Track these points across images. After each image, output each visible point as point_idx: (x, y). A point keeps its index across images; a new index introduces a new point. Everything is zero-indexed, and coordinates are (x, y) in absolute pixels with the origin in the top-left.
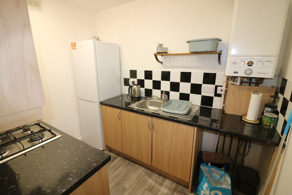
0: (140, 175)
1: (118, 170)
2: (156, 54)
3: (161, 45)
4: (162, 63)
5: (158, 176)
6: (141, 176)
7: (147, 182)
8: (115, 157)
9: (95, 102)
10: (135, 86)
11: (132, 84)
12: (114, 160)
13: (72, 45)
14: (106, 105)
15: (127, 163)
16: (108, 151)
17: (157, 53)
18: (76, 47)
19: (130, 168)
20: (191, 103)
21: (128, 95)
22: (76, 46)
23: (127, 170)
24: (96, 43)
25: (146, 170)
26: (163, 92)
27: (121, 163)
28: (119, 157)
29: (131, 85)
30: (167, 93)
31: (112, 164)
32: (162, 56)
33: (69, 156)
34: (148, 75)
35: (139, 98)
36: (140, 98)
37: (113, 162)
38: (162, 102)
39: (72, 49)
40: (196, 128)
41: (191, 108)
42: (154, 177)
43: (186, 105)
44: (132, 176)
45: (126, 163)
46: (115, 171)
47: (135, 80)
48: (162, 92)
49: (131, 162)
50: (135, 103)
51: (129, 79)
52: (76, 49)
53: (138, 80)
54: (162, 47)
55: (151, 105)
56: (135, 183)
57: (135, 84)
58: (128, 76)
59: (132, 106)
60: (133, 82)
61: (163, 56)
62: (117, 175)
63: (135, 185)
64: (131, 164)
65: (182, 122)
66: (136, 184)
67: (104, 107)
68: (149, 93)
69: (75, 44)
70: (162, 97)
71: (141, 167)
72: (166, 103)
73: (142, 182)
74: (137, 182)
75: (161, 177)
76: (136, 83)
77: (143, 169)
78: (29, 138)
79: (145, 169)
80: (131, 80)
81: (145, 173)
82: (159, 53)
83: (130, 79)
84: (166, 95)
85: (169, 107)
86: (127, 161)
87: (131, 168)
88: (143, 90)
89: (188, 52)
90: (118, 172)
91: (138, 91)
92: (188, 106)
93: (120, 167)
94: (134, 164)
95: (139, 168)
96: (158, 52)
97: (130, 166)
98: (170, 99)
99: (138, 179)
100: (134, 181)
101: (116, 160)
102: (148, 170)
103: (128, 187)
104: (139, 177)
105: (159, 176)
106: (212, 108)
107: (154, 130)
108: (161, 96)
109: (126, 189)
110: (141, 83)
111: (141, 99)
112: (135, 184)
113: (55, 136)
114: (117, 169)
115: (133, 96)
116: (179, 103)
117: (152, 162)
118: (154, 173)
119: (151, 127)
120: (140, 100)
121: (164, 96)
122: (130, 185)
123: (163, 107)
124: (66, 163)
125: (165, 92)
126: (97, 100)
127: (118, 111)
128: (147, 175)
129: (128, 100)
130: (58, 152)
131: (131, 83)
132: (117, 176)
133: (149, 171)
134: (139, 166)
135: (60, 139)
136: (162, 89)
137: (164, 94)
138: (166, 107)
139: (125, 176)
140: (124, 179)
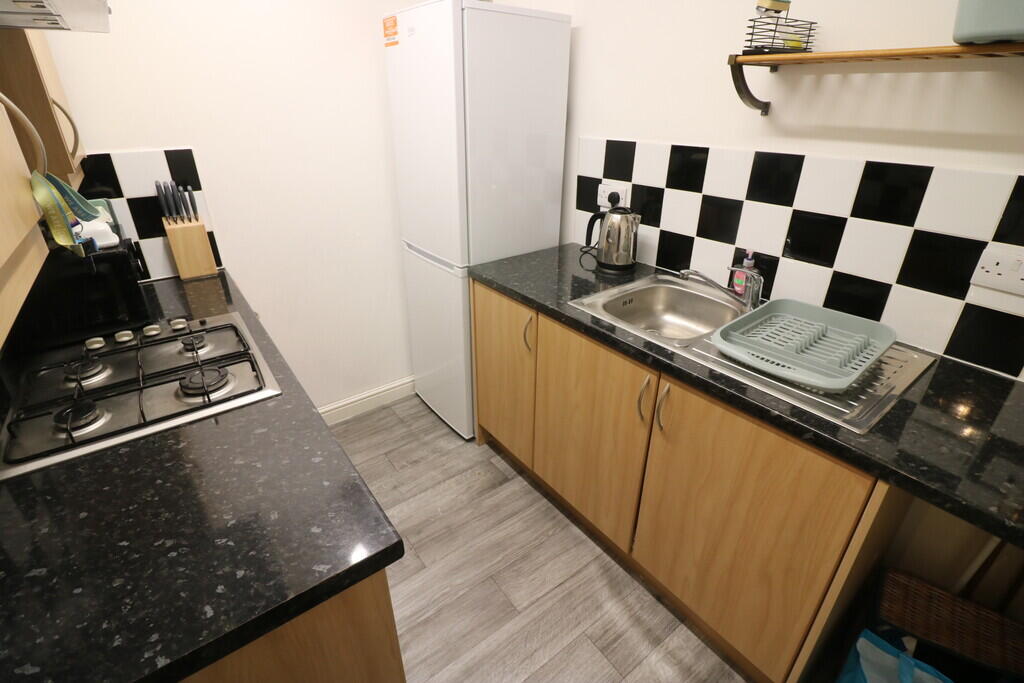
0: (579, 572)
1: (502, 526)
2: (740, 59)
3: (776, 7)
4: (765, 108)
5: (649, 598)
6: (581, 576)
7: (599, 607)
8: (507, 474)
9: (451, 266)
10: (616, 218)
11: (609, 205)
12: (501, 484)
13: (386, 29)
14: (489, 284)
15: (544, 509)
16: (486, 447)
17: (745, 53)
18: (397, 38)
19: (549, 530)
20: (889, 331)
21: (586, 252)
22: (396, 33)
23: (537, 538)
25: (608, 559)
26: (748, 255)
27: (522, 503)
28: (520, 478)
29: (602, 210)
30: (766, 266)
31: (491, 496)
32: (774, 68)
33: (260, 490)
34: (688, 166)
35: (630, 271)
36: (633, 272)
37: (494, 491)
38: (728, 301)
39: (387, 45)
40: (882, 488)
41: (881, 361)
42: (631, 600)
43: (858, 339)
44: (549, 565)
45: (538, 509)
46: (494, 526)
47: (624, 189)
48: (739, 257)
49: (557, 511)
50: (605, 289)
51: (600, 181)
52: (397, 43)
53: (635, 187)
54: (783, 14)
55: (672, 308)
56: (555, 596)
57: (621, 204)
58: (596, 170)
59: (583, 304)
60: (614, 198)
62: (498, 544)
63: (550, 604)
64: (554, 517)
65: (808, 436)
66: (556, 599)
67: (480, 289)
68: (675, 251)
69: (395, 22)
70: (736, 281)
71: (591, 544)
72: (749, 311)
73: (581, 603)
74: (561, 596)
75: (661, 606)
76: (625, 202)
77: (599, 550)
78: (178, 382)
79: (605, 555)
80: (607, 187)
81: (601, 571)
82: (759, 51)
83: (605, 181)
84: (754, 273)
85: (758, 338)
86: (545, 500)
87: (550, 533)
88: (650, 235)
90: (501, 534)
91: (628, 238)
92: (866, 345)
93: (515, 519)
94: (567, 521)
95: (583, 541)
96: (754, 44)
97: (549, 525)
98: (774, 296)
99: (567, 585)
100: (552, 587)
101: (505, 485)
102: (613, 562)
103: (525, 605)
104: (572, 576)
105: (654, 599)
106: (1012, 383)
107: (661, 428)
108: (732, 274)
109: (515, 609)
110: (648, 204)
111: (636, 275)
112: (551, 598)
113: (260, 389)
114: (500, 522)
115: (603, 261)
116: (818, 326)
117: (632, 541)
118: (636, 584)
119: (647, 415)
120: (632, 280)
121: (747, 276)
122: (533, 599)
123: (725, 335)
124: (233, 522)
125: (756, 256)
126: (458, 262)
127: (527, 313)
128: (604, 582)
129: (585, 270)
130: (236, 462)
131: (603, 201)
132: (499, 546)
133: (617, 566)
134: (584, 537)
135: (271, 404)
136: (741, 242)
137: (749, 268)
138: (743, 334)
139: (525, 557)
140: (515, 568)
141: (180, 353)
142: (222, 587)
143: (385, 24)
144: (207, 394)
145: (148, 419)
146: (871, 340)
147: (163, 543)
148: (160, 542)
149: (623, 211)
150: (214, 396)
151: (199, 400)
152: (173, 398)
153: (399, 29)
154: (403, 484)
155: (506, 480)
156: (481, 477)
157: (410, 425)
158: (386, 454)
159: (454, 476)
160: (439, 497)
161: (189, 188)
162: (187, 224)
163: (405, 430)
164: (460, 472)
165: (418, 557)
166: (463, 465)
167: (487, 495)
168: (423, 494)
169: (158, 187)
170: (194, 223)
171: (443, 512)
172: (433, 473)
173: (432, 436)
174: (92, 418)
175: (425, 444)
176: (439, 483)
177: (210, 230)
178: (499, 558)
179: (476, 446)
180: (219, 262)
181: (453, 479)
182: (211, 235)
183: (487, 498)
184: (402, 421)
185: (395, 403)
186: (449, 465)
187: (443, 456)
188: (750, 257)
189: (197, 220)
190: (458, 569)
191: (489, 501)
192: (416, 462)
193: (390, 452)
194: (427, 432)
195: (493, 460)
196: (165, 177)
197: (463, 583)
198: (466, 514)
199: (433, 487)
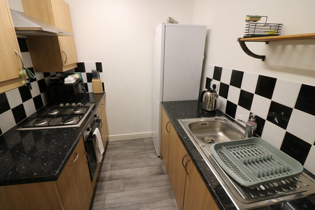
2: (243, 39)
4: (263, 58)
8: (164, 172)
11: (213, 88)
12: (160, 174)
15: (169, 189)
17: (244, 37)
18: (155, 35)
19: (166, 197)
22: (155, 33)
23: (160, 198)
24: (166, 27)
26: (254, 116)
27: (163, 183)
28: (167, 175)
30: (260, 122)
31: (155, 177)
32: (267, 42)
37: (157, 176)
45: (167, 188)
47: (218, 84)
48: (251, 116)
53: (221, 83)
60: (214, 86)
61: (270, 43)
62: (148, 194)
64: (170, 193)
68: (231, 109)
76: (218, 88)
83: (213, 80)
85: (232, 152)
87: (166, 198)
88: (223, 101)
90: (151, 191)
93: (157, 188)
95: (175, 206)
97: (167, 195)
101: (162, 175)
113: (76, 124)
114: (153, 187)
125: (256, 117)
136: (252, 111)
137: (253, 122)
139: (153, 202)
140: (148, 204)
154: (133, 163)
155: (163, 174)
156: (155, 170)
157: (146, 146)
158: (135, 153)
159: (148, 166)
160: (141, 171)
161: (99, 72)
162: (97, 80)
163: (143, 147)
164: (151, 166)
165: (124, 187)
166: (153, 164)
167: (154, 176)
168: (137, 168)
169: (93, 71)
171: (139, 176)
172: (143, 163)
173: (149, 152)
175: (146, 153)
176: (143, 167)
177: (103, 82)
178: (145, 199)
179: (160, 159)
180: (104, 90)
181: (148, 167)
182: (103, 84)
183: (153, 177)
184: (144, 144)
185: (146, 138)
186: (149, 162)
187: (149, 159)
189: (100, 79)
190: (132, 196)
191: (154, 179)
192: (141, 158)
193: (136, 152)
194: (149, 150)
195: (162, 166)
196: (95, 68)
197: (130, 201)
198: (145, 179)
199: (141, 167)
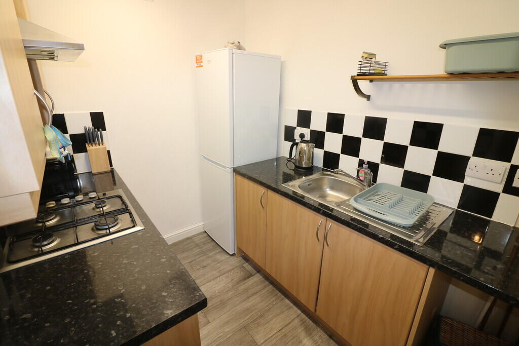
0: (289, 323)
1: (251, 299)
2: (356, 77)
3: (370, 57)
4: (368, 97)
5: (326, 337)
6: (290, 325)
7: (300, 342)
8: (251, 272)
9: (225, 167)
10: (304, 145)
11: (300, 139)
12: (248, 277)
13: (197, 60)
14: (243, 175)
15: (270, 290)
16: (241, 258)
17: (358, 75)
18: (202, 64)
19: (273, 301)
20: (431, 198)
21: (289, 161)
22: (202, 62)
23: (267, 306)
24: (234, 54)
25: (304, 316)
26: (365, 163)
27: (259, 287)
28: (258, 274)
29: (297, 141)
30: (374, 168)
31: (244, 284)
32: (371, 81)
33: (136, 275)
34: (335, 122)
35: (310, 170)
36: (313, 170)
37: (245, 281)
38: (357, 184)
39: (197, 67)
40: (432, 271)
41: (429, 212)
42: (316, 338)
43: (418, 201)
44: (273, 321)
45: (268, 290)
46: (245, 300)
47: (307, 132)
48: (361, 163)
49: (277, 291)
50: (299, 178)
51: (295, 128)
52: (202, 66)
53: (312, 131)
54: (373, 60)
55: (332, 188)
56: (277, 336)
57: (306, 139)
58: (293, 122)
59: (289, 186)
60: (302, 136)
61: (374, 82)
62: (248, 309)
63: (275, 341)
64: (276, 295)
65: (396, 247)
66: (278, 338)
67: (239, 178)
68: (331, 161)
69: (201, 58)
70: (360, 174)
71: (295, 308)
72: (367, 189)
73: (291, 340)
74: (280, 337)
75: (332, 341)
76: (307, 138)
77: (299, 312)
79: (302, 314)
80: (299, 131)
81: (301, 322)
82: (364, 74)
83: (297, 128)
84: (368, 171)
85: (372, 201)
86: (271, 286)
87: (274, 303)
88: (319, 154)
89: (441, 72)
90: (250, 304)
91: (309, 154)
92: (421, 204)
93: (256, 296)
94: (283, 296)
95: (291, 307)
96: (361, 71)
97: (274, 299)
98: (378, 181)
99: (283, 330)
100: (276, 331)
101: (251, 278)
102: (307, 318)
103: (262, 341)
104: (286, 326)
105: (328, 337)
106: (489, 221)
107: (328, 245)
108: (358, 171)
109: (257, 344)
110: (318, 139)
111: (314, 172)
112: (275, 338)
113: (134, 227)
114: (248, 298)
115: (297, 165)
116: (399, 196)
117: (316, 305)
118: (319, 329)
119: (321, 237)
120: (311, 174)
121: (365, 173)
122: (266, 338)
123: (356, 200)
124: (123, 290)
125: (369, 163)
126: (230, 165)
127: (262, 190)
128: (302, 329)
129: (289, 169)
130: (124, 262)
131: (297, 138)
132: (248, 310)
133: (309, 320)
134: (292, 305)
135: (140, 234)
136: (361, 157)
137: (366, 169)
138: (364, 199)
139: (261, 316)
140: (256, 322)
141: (93, 209)
142: (120, 322)
143: (196, 58)
144: (109, 228)
145: (79, 241)
146: (424, 202)
147: (89, 301)
148: (88, 301)
149: (306, 142)
150: (112, 230)
151: (104, 232)
152: (91, 231)
153: (203, 60)
154: (198, 279)
155: (251, 275)
156: (238, 274)
157: (202, 247)
158: (189, 262)
159: (224, 274)
160: (216, 285)
161: (101, 130)
162: (98, 147)
163: (198, 250)
164: (228, 272)
165: (206, 317)
166: (230, 268)
167: (242, 284)
168: (208, 284)
169: (85, 129)
170: (101, 146)
171: (219, 293)
172: (214, 272)
173: (213, 253)
174: (51, 240)
175: (209, 257)
176: (217, 277)
177: (108, 149)
178: (248, 317)
179: (236, 258)
180: (111, 165)
181: (224, 275)
182: (109, 152)
183: (241, 285)
184: (197, 245)
185: (194, 236)
186: (222, 268)
187: (218, 263)
188: (366, 163)
189: (103, 144)
190: (227, 323)
191: (242, 287)
192: (204, 267)
193: (191, 261)
194: (210, 251)
195: (244, 265)
196: (89, 125)
197: (229, 331)
198: (231, 293)
199: (213, 279)
